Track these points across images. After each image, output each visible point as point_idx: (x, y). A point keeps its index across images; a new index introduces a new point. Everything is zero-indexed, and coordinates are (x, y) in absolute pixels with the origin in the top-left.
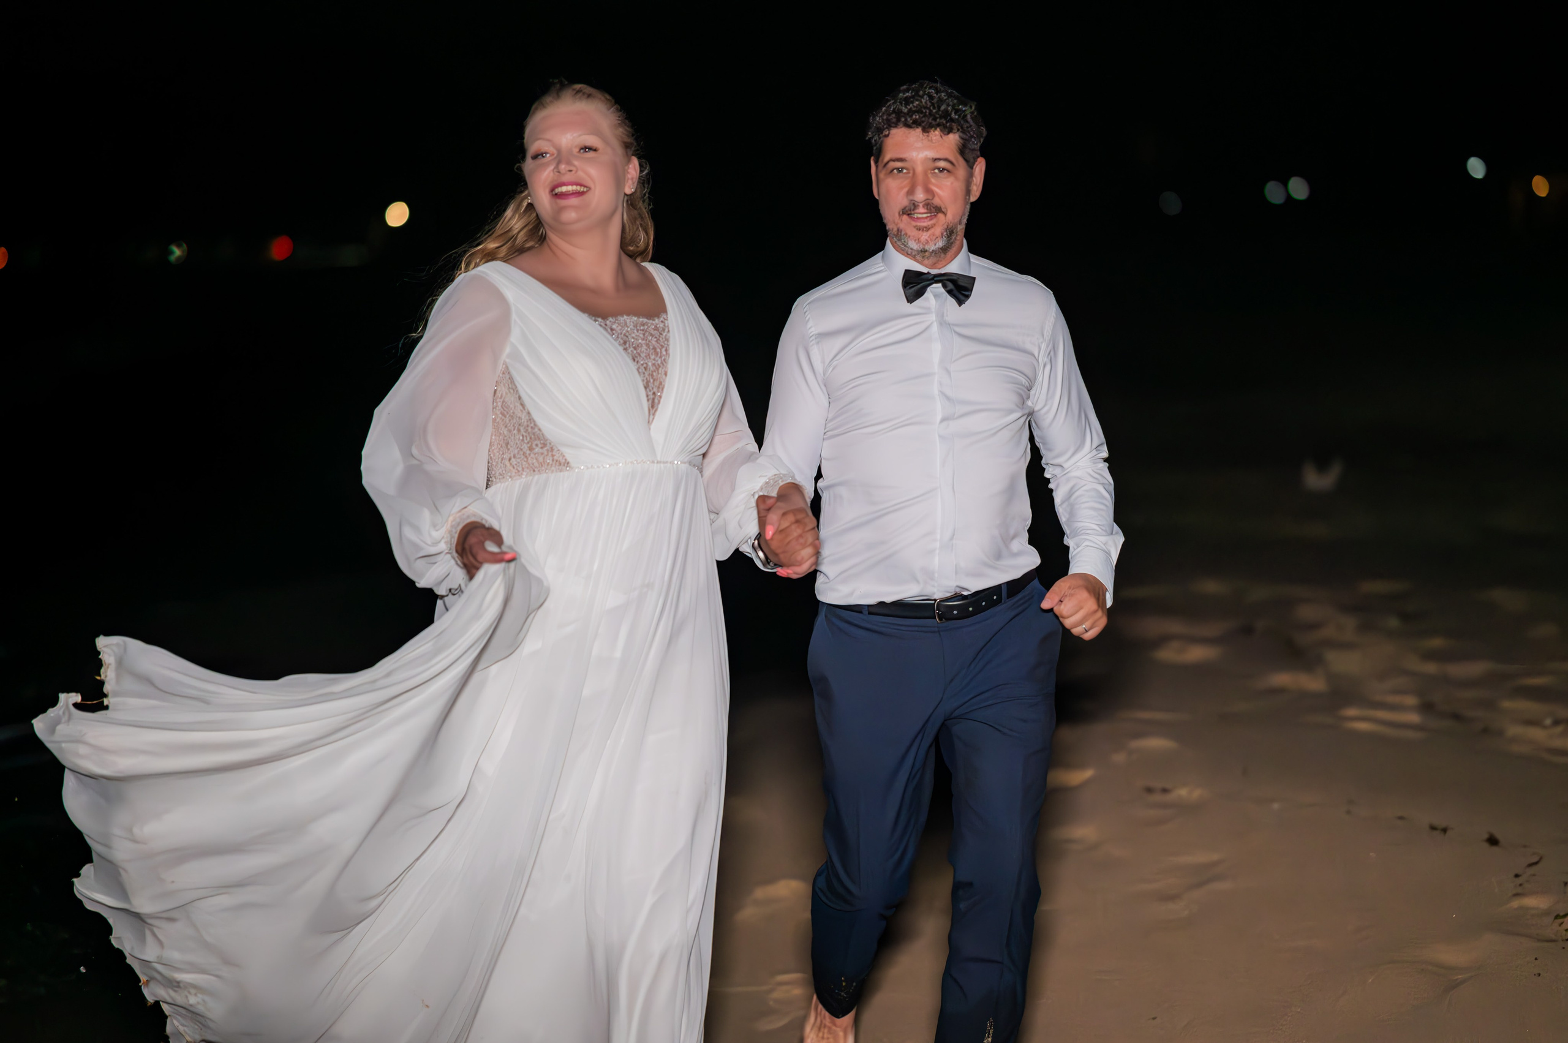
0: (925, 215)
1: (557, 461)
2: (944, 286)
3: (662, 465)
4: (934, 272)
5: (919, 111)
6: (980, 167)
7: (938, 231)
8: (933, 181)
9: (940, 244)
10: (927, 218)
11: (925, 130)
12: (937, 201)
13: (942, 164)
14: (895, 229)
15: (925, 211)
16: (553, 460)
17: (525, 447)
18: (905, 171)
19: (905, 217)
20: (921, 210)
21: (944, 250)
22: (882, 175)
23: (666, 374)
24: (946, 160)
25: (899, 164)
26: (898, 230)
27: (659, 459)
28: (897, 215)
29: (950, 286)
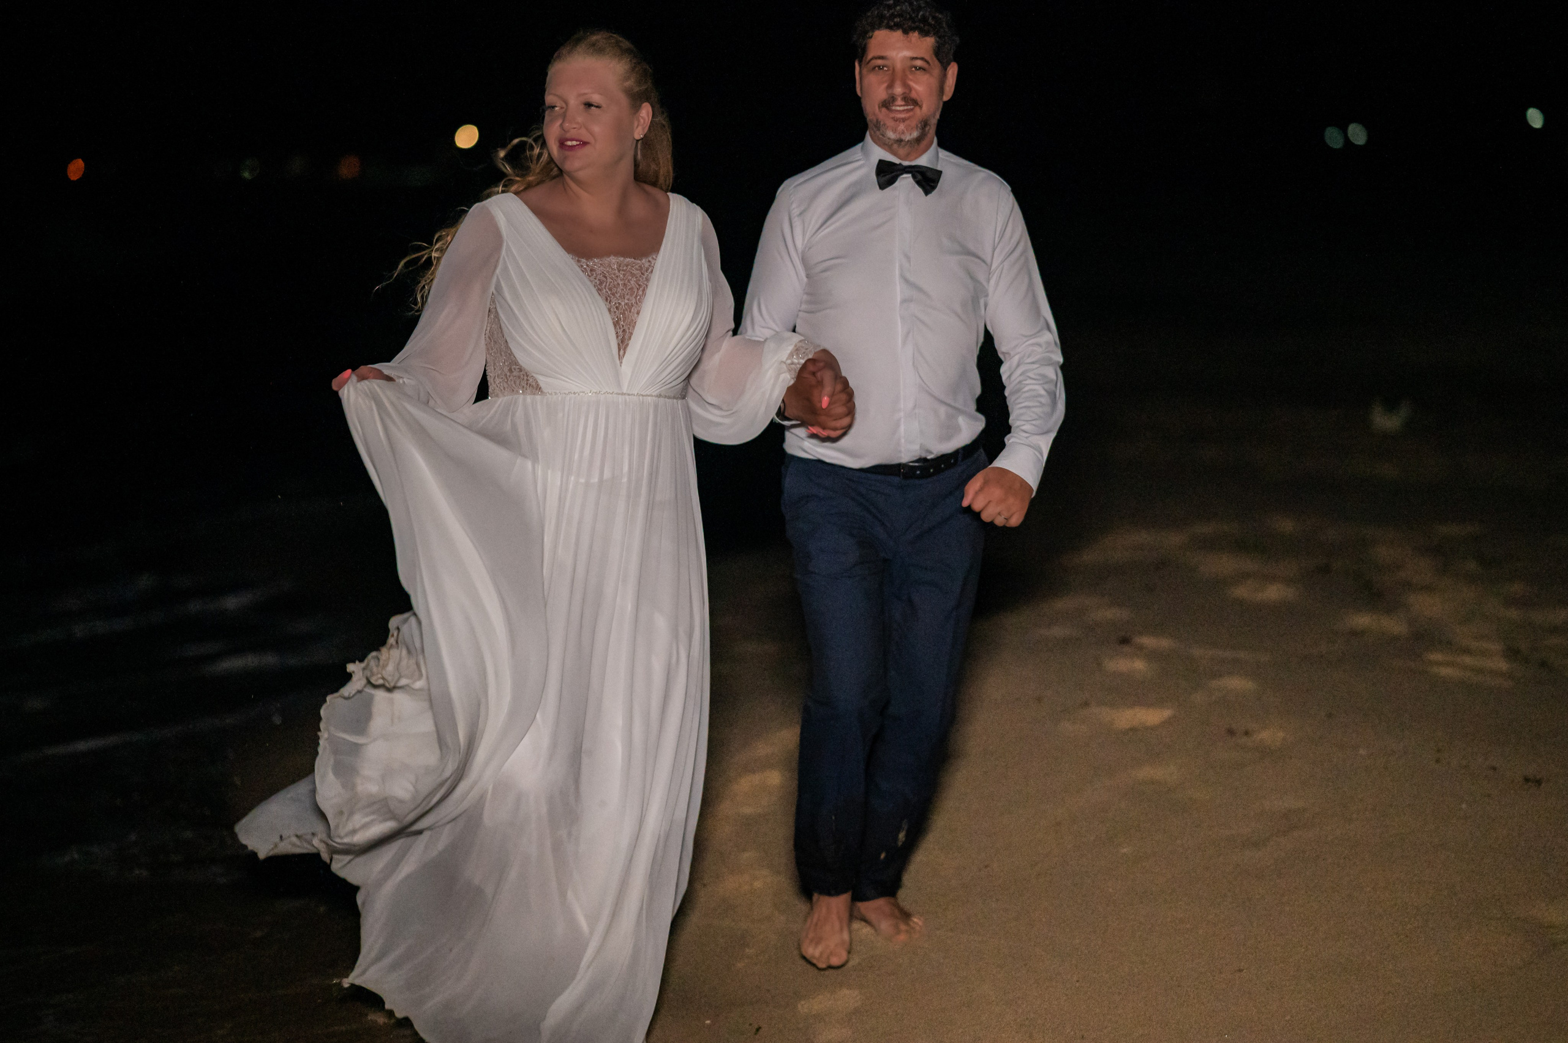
0: (902, 108)
1: (530, 385)
2: (914, 177)
3: (627, 397)
4: (906, 163)
5: (900, 16)
6: (953, 70)
7: (914, 123)
8: (910, 77)
9: (915, 134)
10: (904, 111)
11: (906, 32)
12: (913, 95)
13: (919, 63)
14: (875, 120)
15: (903, 103)
16: (527, 384)
17: (506, 369)
18: (885, 69)
19: (884, 110)
20: (899, 102)
21: (918, 140)
22: (865, 71)
23: (638, 313)
24: (922, 59)
25: (880, 62)
26: (877, 120)
27: (625, 392)
28: (877, 107)
29: (919, 177)
